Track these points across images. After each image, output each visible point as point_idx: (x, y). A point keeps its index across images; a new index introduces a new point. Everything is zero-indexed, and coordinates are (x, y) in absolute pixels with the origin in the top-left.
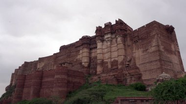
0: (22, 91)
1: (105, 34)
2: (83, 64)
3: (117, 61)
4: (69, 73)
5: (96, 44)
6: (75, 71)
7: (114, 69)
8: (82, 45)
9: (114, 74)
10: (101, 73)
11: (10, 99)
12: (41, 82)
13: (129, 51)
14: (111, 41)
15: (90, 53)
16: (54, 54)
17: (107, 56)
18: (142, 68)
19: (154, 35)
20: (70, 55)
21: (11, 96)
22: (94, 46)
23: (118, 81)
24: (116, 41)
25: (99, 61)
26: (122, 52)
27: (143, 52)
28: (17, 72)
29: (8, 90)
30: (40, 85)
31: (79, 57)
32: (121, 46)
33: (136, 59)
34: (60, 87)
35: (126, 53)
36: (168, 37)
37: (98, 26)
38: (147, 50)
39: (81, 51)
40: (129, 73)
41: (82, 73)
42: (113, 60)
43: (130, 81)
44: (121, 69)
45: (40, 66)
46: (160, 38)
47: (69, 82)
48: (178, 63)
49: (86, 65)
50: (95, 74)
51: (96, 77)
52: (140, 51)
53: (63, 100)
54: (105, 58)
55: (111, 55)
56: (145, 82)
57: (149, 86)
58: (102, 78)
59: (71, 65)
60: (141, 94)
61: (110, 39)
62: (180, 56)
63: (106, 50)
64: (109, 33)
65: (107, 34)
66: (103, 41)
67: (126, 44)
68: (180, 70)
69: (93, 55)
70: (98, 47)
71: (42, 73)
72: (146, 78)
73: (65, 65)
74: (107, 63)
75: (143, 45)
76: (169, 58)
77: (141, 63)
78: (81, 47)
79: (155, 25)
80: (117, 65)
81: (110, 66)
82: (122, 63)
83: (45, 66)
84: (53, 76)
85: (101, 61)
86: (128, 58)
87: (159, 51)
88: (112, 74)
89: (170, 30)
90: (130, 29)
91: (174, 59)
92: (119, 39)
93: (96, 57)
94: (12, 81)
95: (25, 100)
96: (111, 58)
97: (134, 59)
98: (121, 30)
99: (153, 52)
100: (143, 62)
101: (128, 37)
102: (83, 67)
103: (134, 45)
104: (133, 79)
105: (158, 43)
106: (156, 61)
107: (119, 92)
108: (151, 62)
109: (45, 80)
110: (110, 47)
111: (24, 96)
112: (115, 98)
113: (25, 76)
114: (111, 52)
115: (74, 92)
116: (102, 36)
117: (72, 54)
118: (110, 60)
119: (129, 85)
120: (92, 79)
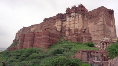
0: (23, 43)
1: (72, 13)
2: (58, 29)
3: (78, 29)
4: (50, 35)
6: (53, 34)
7: (76, 34)
8: (58, 18)
9: (75, 36)
10: (68, 36)
11: (16, 47)
13: (85, 23)
15: (62, 24)
16: (41, 23)
17: (72, 26)
18: (92, 34)
19: (102, 15)
21: (16, 45)
22: (65, 19)
23: (78, 40)
24: (78, 17)
25: (67, 29)
26: (81, 24)
27: (94, 24)
28: (19, 32)
29: (14, 42)
30: (33, 40)
31: (55, 25)
32: (81, 20)
34: (45, 42)
35: (83, 25)
36: (110, 16)
37: (67, 8)
38: (96, 23)
39: (57, 22)
40: (85, 37)
41: (57, 35)
42: (75, 28)
43: (85, 41)
44: (80, 34)
45: (32, 30)
46: (105, 17)
47: (50, 39)
48: (114, 32)
49: (59, 30)
50: (65, 36)
51: (65, 38)
52: (92, 24)
53: (47, 49)
55: (74, 25)
56: (93, 42)
57: (96, 44)
58: (68, 39)
59: (51, 30)
60: (91, 49)
61: (74, 16)
62: (115, 28)
63: (72, 22)
64: (74, 12)
65: (73, 12)
66: (70, 17)
67: (84, 19)
68: (114, 36)
69: (64, 25)
70: (67, 21)
71: (35, 34)
72: (94, 40)
73: (48, 30)
74: (72, 30)
75: (94, 20)
76: (109, 29)
77: (92, 31)
78: (57, 20)
79: (103, 9)
80: (78, 31)
81: (73, 32)
82: (81, 31)
83: (35, 30)
84: (41, 36)
86: (85, 28)
87: (104, 24)
88: (74, 36)
89: (111, 12)
90: (87, 11)
91: (112, 29)
92: (80, 16)
94: (16, 37)
97: (88, 29)
98: (82, 11)
99: (100, 25)
101: (85, 15)
102: (58, 31)
103: (89, 20)
104: (87, 40)
105: (104, 20)
106: (102, 30)
107: (78, 47)
108: (98, 31)
109: (36, 38)
110: (75, 21)
111: (24, 46)
112: (77, 50)
113: (25, 35)
114: (74, 23)
115: (52, 45)
116: (69, 14)
117: (51, 23)
118: (73, 28)
119: (84, 43)
120: (63, 39)
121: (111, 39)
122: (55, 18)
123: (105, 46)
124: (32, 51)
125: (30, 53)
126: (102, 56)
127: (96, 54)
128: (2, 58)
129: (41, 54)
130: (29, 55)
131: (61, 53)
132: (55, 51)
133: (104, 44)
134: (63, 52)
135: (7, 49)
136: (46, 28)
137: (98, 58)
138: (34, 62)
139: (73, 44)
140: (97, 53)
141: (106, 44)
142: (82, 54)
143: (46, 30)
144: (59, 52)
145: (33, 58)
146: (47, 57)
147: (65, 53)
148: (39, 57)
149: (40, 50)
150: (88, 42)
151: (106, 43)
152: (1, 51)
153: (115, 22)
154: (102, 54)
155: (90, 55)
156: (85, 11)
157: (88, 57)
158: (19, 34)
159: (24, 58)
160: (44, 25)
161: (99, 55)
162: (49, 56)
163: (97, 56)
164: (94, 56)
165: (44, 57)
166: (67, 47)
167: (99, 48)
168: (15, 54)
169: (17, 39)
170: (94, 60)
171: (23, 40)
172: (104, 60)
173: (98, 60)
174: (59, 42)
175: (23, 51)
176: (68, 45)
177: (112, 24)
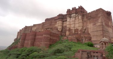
0: (24, 42)
1: (72, 14)
2: (59, 29)
3: (78, 29)
4: (51, 34)
5: (66, 19)
6: (54, 33)
7: (76, 34)
8: (59, 19)
9: (76, 36)
11: (17, 46)
12: (35, 38)
13: (85, 24)
15: (63, 24)
16: (42, 23)
17: (72, 26)
18: (92, 34)
19: (100, 16)
20: (51, 24)
21: (17, 44)
22: (65, 20)
23: (78, 40)
24: (78, 18)
25: (67, 29)
26: (81, 24)
27: (93, 25)
28: (21, 31)
29: (16, 41)
31: (56, 25)
32: (81, 21)
34: (46, 41)
35: (83, 25)
36: (108, 18)
37: (68, 9)
38: (95, 24)
39: (58, 22)
40: (84, 36)
41: (58, 34)
42: (75, 28)
43: (85, 41)
44: (80, 34)
45: (34, 29)
46: (103, 18)
47: (50, 39)
48: (112, 33)
49: (60, 30)
50: (65, 36)
51: (65, 38)
53: (47, 49)
55: (75, 26)
56: (93, 42)
57: (95, 44)
59: (52, 30)
60: (91, 49)
61: (75, 16)
63: (72, 23)
64: (74, 13)
65: (73, 13)
66: (70, 17)
67: (84, 20)
69: (64, 25)
70: (68, 21)
71: (36, 33)
72: (94, 40)
73: (49, 30)
74: (72, 30)
75: (93, 21)
76: (107, 29)
77: (92, 31)
80: (78, 31)
81: (73, 32)
82: (81, 31)
83: (36, 29)
84: (42, 35)
85: (69, 28)
86: (85, 28)
87: (102, 25)
88: (75, 36)
89: (109, 14)
90: (86, 12)
91: (110, 30)
92: (80, 17)
93: (66, 26)
94: (18, 36)
97: (88, 29)
98: (81, 12)
99: (99, 26)
100: (93, 31)
101: (85, 16)
102: (59, 31)
103: (88, 21)
104: (87, 40)
105: (102, 21)
106: (100, 30)
107: (78, 46)
108: (98, 31)
109: (37, 37)
110: (75, 21)
112: (77, 50)
113: (26, 34)
114: (75, 24)
115: (53, 44)
116: (70, 15)
117: (53, 23)
118: (74, 28)
119: (84, 43)
120: (63, 38)
121: (110, 39)
122: (56, 19)
123: (104, 46)
124: (33, 50)
125: (31, 52)
126: (102, 56)
128: (2, 57)
129: (41, 53)
130: (30, 54)
131: (61, 53)
132: (56, 50)
133: (103, 44)
134: (64, 51)
135: (8, 47)
136: (47, 27)
137: (98, 58)
139: (73, 44)
140: (97, 53)
142: (82, 54)
144: (59, 51)
145: (33, 58)
146: (47, 56)
147: (65, 53)
148: (40, 56)
149: (40, 50)
150: (88, 42)
151: (105, 43)
152: (1, 50)
154: (102, 54)
155: (90, 55)
156: (84, 13)
157: (88, 57)
158: (20, 33)
159: (24, 57)
160: (45, 25)
161: (99, 55)
162: (50, 55)
163: (97, 56)
164: (94, 56)
165: (44, 56)
166: (67, 47)
167: (98, 48)
168: (15, 53)
169: (18, 38)
171: (24, 39)
174: (60, 42)
175: (24, 50)
176: (68, 44)
177: (110, 25)
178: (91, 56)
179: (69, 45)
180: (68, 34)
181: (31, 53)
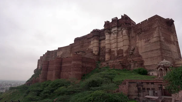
0: (47, 74)
1: (113, 27)
2: (94, 52)
3: (123, 50)
4: (83, 60)
5: (104, 36)
6: (87, 59)
7: (120, 57)
8: (93, 36)
9: (120, 61)
10: (109, 60)
11: (38, 79)
12: (61, 67)
13: (133, 42)
14: (117, 33)
15: (100, 44)
16: (70, 45)
17: (114, 46)
18: (144, 57)
19: (156, 27)
20: (83, 45)
21: (38, 77)
23: (124, 66)
24: (122, 33)
25: (107, 50)
26: (127, 42)
27: (146, 42)
28: (42, 59)
29: (36, 72)
30: (60, 69)
31: (90, 47)
32: (127, 37)
33: (139, 48)
34: (76, 70)
35: (130, 43)
36: (168, 29)
37: (106, 21)
38: (149, 40)
39: (92, 42)
40: (133, 60)
41: (93, 59)
42: (119, 49)
43: (134, 67)
44: (126, 56)
45: (59, 54)
47: (83, 67)
48: (177, 52)
49: (96, 53)
50: (104, 61)
51: (104, 63)
52: (143, 41)
53: (79, 81)
54: (112, 48)
55: (117, 45)
56: (146, 68)
57: (150, 71)
58: (109, 64)
59: (84, 53)
60: (144, 77)
61: (116, 31)
62: (178, 45)
63: (113, 40)
64: (116, 26)
65: (114, 27)
66: (110, 33)
67: (130, 36)
70: (106, 39)
71: (62, 60)
72: (147, 65)
73: (80, 53)
74: (114, 51)
75: (145, 36)
76: (168, 47)
78: (93, 38)
79: (157, 19)
80: (122, 53)
81: (116, 55)
82: (127, 52)
83: (63, 54)
84: (70, 62)
85: (109, 50)
86: (132, 47)
87: (160, 41)
88: (118, 61)
89: (170, 23)
90: (134, 23)
91: (173, 48)
92: (124, 32)
93: (104, 47)
95: (50, 81)
96: (117, 48)
98: (126, 23)
99: (154, 42)
100: (144, 51)
101: (132, 29)
102: (94, 55)
103: (137, 36)
104: (136, 65)
106: (156, 50)
107: (124, 75)
108: (152, 51)
109: (64, 65)
110: (117, 38)
111: (48, 77)
112: (123, 80)
113: (49, 62)
115: (87, 75)
116: (109, 29)
117: (85, 44)
118: (116, 49)
119: (133, 70)
120: (102, 65)
122: (90, 37)
123: (164, 72)
124: (58, 84)
125: (56, 87)
126: (161, 88)
127: (151, 86)
128: (19, 95)
129: (70, 88)
130: (55, 90)
131: (98, 86)
132: (90, 83)
133: (162, 70)
134: (101, 84)
135: (27, 82)
136: (77, 50)
137: (154, 92)
138: (60, 100)
139: (116, 71)
140: (152, 83)
141: (166, 70)
142: (129, 86)
143: (78, 53)
144: (95, 84)
147: (104, 86)
148: (68, 92)
149: (69, 83)
150: (138, 68)
151: (166, 68)
153: (177, 37)
154: (161, 85)
155: (141, 88)
157: (139, 91)
158: (41, 61)
159: (47, 94)
160: (74, 48)
161: (156, 86)
163: (153, 89)
164: (148, 89)
165: (74, 92)
166: (107, 77)
167: (155, 76)
168: (35, 89)
169: (39, 68)
170: (148, 95)
171: (47, 69)
172: (165, 95)
173: (154, 95)
175: (46, 84)
176: (107, 73)
177: (172, 40)
178: (144, 89)
179: (109, 74)
180: (108, 58)
181: (57, 89)
